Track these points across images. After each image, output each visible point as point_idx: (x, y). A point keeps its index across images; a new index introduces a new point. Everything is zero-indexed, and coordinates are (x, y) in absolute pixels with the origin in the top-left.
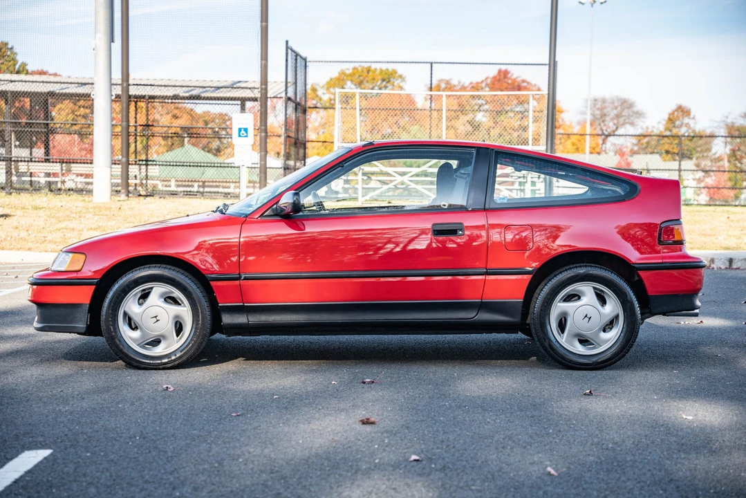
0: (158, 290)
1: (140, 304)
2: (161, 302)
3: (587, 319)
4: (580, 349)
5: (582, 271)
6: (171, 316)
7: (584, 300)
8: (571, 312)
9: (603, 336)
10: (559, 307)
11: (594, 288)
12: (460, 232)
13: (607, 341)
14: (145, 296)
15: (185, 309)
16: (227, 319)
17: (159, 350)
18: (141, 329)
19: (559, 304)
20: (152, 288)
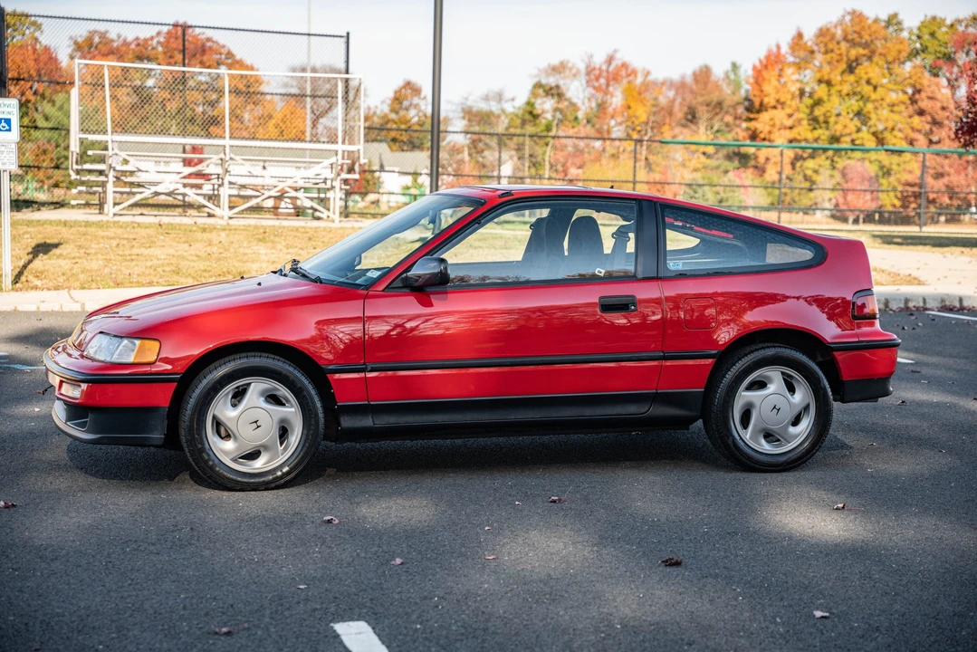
0: (257, 387)
1: (234, 405)
2: (261, 402)
3: (775, 411)
4: (765, 447)
5: (770, 352)
6: (276, 419)
7: (771, 388)
8: (757, 403)
9: (792, 430)
10: (744, 396)
11: (783, 373)
12: (633, 307)
13: (796, 436)
14: (239, 395)
15: (293, 410)
16: (347, 422)
17: (259, 465)
18: (236, 438)
19: (743, 393)
20: (249, 384)
